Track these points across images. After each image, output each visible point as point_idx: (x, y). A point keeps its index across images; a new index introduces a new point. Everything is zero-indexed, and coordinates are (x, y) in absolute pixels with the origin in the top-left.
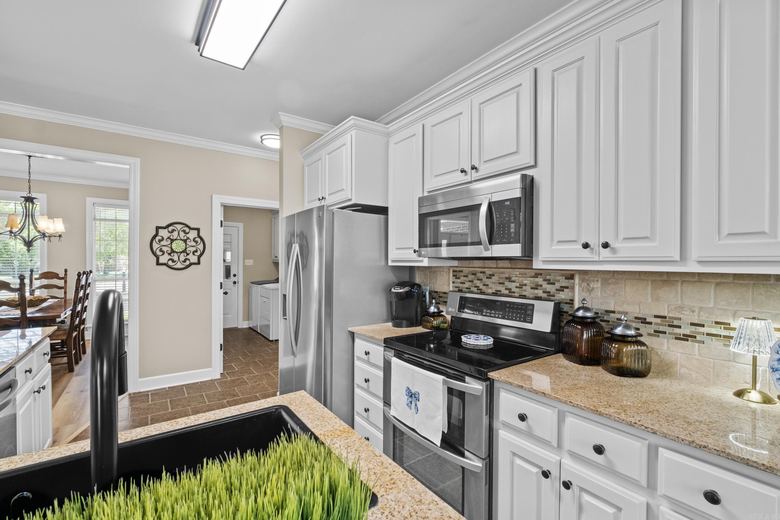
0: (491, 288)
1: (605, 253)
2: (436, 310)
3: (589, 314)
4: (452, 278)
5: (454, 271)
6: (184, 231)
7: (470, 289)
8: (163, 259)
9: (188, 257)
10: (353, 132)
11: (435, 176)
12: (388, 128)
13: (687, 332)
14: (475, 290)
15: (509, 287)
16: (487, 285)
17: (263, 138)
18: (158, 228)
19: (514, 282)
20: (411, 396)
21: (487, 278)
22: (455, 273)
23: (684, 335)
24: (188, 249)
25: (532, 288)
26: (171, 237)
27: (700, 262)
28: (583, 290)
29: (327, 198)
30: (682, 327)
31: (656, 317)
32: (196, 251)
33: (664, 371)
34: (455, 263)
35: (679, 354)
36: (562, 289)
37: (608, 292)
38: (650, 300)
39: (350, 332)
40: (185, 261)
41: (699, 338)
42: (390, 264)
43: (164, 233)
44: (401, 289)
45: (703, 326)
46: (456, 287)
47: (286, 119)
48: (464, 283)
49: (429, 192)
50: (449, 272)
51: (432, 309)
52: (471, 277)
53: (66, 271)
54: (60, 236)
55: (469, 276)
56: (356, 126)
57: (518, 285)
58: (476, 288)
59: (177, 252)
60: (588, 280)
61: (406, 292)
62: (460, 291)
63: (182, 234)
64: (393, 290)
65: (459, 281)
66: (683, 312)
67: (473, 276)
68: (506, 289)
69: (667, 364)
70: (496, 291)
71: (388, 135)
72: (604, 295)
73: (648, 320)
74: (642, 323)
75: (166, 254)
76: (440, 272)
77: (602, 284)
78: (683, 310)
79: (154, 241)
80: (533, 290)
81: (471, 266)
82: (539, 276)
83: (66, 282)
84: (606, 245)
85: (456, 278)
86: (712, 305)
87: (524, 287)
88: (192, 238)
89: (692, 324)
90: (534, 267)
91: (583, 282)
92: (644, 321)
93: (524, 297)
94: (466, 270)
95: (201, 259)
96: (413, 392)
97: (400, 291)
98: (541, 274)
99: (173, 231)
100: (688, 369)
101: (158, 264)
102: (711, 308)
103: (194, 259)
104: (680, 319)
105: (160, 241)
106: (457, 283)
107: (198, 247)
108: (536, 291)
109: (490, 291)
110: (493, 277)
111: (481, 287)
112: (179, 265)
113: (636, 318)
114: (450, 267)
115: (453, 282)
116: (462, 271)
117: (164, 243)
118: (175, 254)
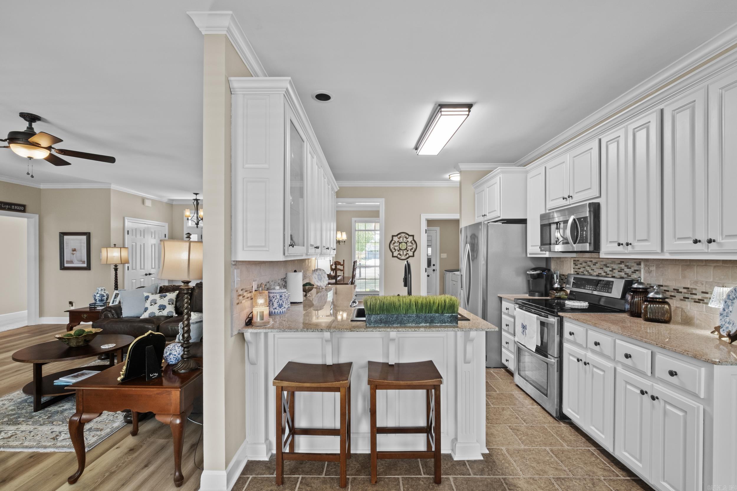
0: (595, 272)
2: (559, 286)
3: (641, 286)
4: (573, 266)
5: (574, 261)
6: (406, 237)
7: (583, 272)
8: (395, 254)
9: (408, 252)
10: (501, 176)
11: (551, 200)
12: (525, 168)
14: (586, 273)
15: (606, 271)
16: (593, 270)
17: (450, 176)
18: (393, 236)
19: (608, 267)
20: (524, 328)
21: (594, 265)
22: (575, 262)
23: (699, 299)
24: (408, 248)
25: (619, 271)
26: (399, 241)
27: (670, 253)
28: (646, 272)
29: (487, 215)
30: (697, 294)
31: (684, 288)
32: (412, 249)
33: (688, 322)
34: (574, 255)
35: (695, 312)
36: (635, 272)
37: (659, 273)
38: (681, 278)
39: (499, 297)
40: (406, 255)
41: (705, 301)
42: (528, 256)
43: (396, 239)
44: (533, 272)
46: (576, 271)
47: (463, 167)
48: (580, 269)
49: (549, 210)
50: (571, 261)
51: (556, 286)
52: (584, 264)
53: (344, 261)
54: (345, 242)
55: (583, 264)
56: (503, 172)
57: (611, 269)
58: (587, 272)
59: (402, 250)
60: (649, 265)
61: (538, 274)
62: (578, 274)
63: (405, 239)
64: (528, 272)
65: (577, 267)
66: (698, 285)
67: (585, 264)
68: (604, 272)
69: (689, 318)
70: (599, 273)
71: (527, 172)
72: (658, 275)
73: (680, 291)
74: (677, 292)
75: (397, 251)
76: (566, 261)
77: (656, 268)
78: (697, 284)
79: (391, 244)
80: (619, 273)
81: (584, 257)
82: (623, 263)
83: (344, 267)
85: (576, 265)
86: (711, 280)
87: (614, 270)
88: (410, 241)
89: (703, 292)
90: (601, 257)
91: (646, 266)
93: (613, 277)
94: (581, 260)
95: (415, 253)
96: (524, 325)
97: (533, 273)
98: (623, 262)
99: (400, 237)
100: (700, 321)
101: (393, 256)
102: (711, 282)
103: (411, 254)
104: (696, 289)
105: (394, 243)
106: (576, 269)
107: (413, 246)
108: (621, 273)
109: (595, 274)
110: (597, 264)
111: (590, 271)
112: (403, 257)
113: (674, 289)
114: (572, 257)
115: (574, 268)
116: (578, 261)
117: (396, 244)
118: (401, 251)
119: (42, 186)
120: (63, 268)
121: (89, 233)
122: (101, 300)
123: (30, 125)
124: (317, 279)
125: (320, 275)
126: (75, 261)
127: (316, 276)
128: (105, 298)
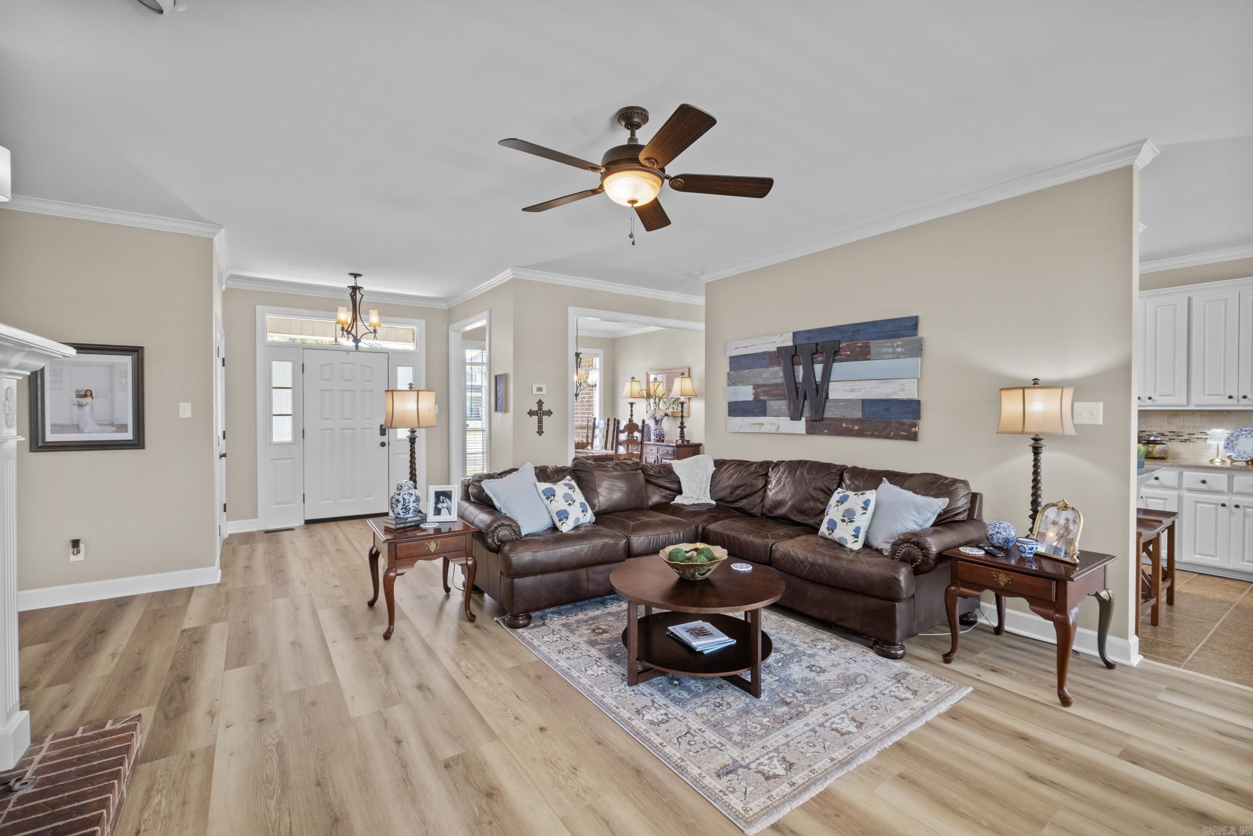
1: (1149, 402)
13: (1186, 438)
23: (1185, 440)
27: (1196, 405)
30: (1184, 436)
31: (1170, 432)
35: (1182, 449)
38: (1166, 424)
41: (1192, 440)
45: (1194, 434)
73: (1165, 434)
78: (1184, 428)
84: (1150, 398)
89: (1189, 434)
92: (1163, 435)
104: (1182, 432)
120: (41, 445)
123: (633, 134)
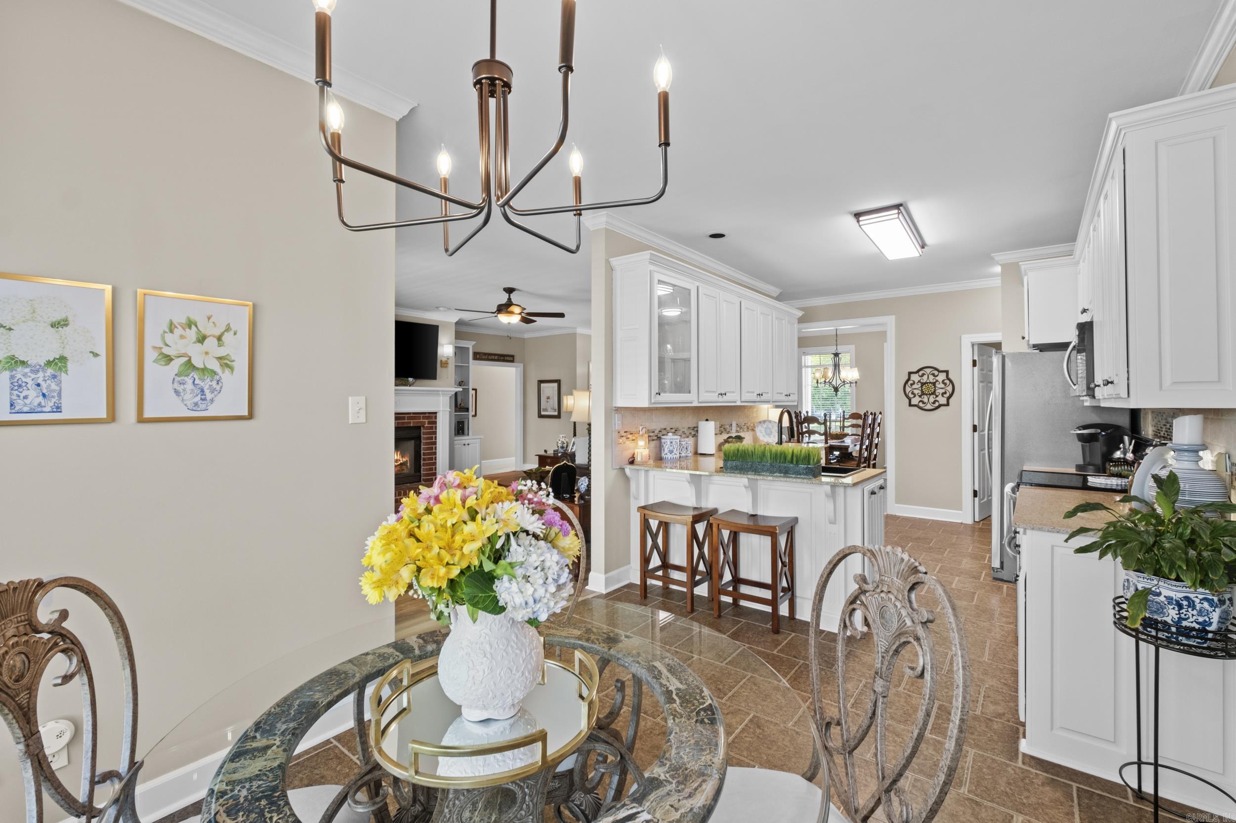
2: (1122, 456)
6: (933, 375)
8: (915, 401)
9: (937, 399)
18: (910, 373)
24: (937, 391)
26: (922, 381)
32: (945, 393)
40: (934, 403)
43: (915, 377)
51: (1118, 454)
54: (856, 382)
56: (1030, 269)
59: (927, 395)
63: (931, 377)
71: (1077, 264)
75: (917, 396)
79: (907, 385)
88: (941, 381)
95: (951, 400)
97: (1084, 432)
99: (923, 375)
101: (910, 405)
103: (943, 400)
105: (912, 385)
107: (947, 388)
112: (929, 407)
117: (915, 386)
118: (925, 396)
119: (526, 336)
120: (541, 416)
121: (560, 380)
122: (562, 447)
123: (509, 296)
124: (764, 433)
125: (770, 429)
126: (549, 409)
127: (763, 430)
128: (565, 445)
